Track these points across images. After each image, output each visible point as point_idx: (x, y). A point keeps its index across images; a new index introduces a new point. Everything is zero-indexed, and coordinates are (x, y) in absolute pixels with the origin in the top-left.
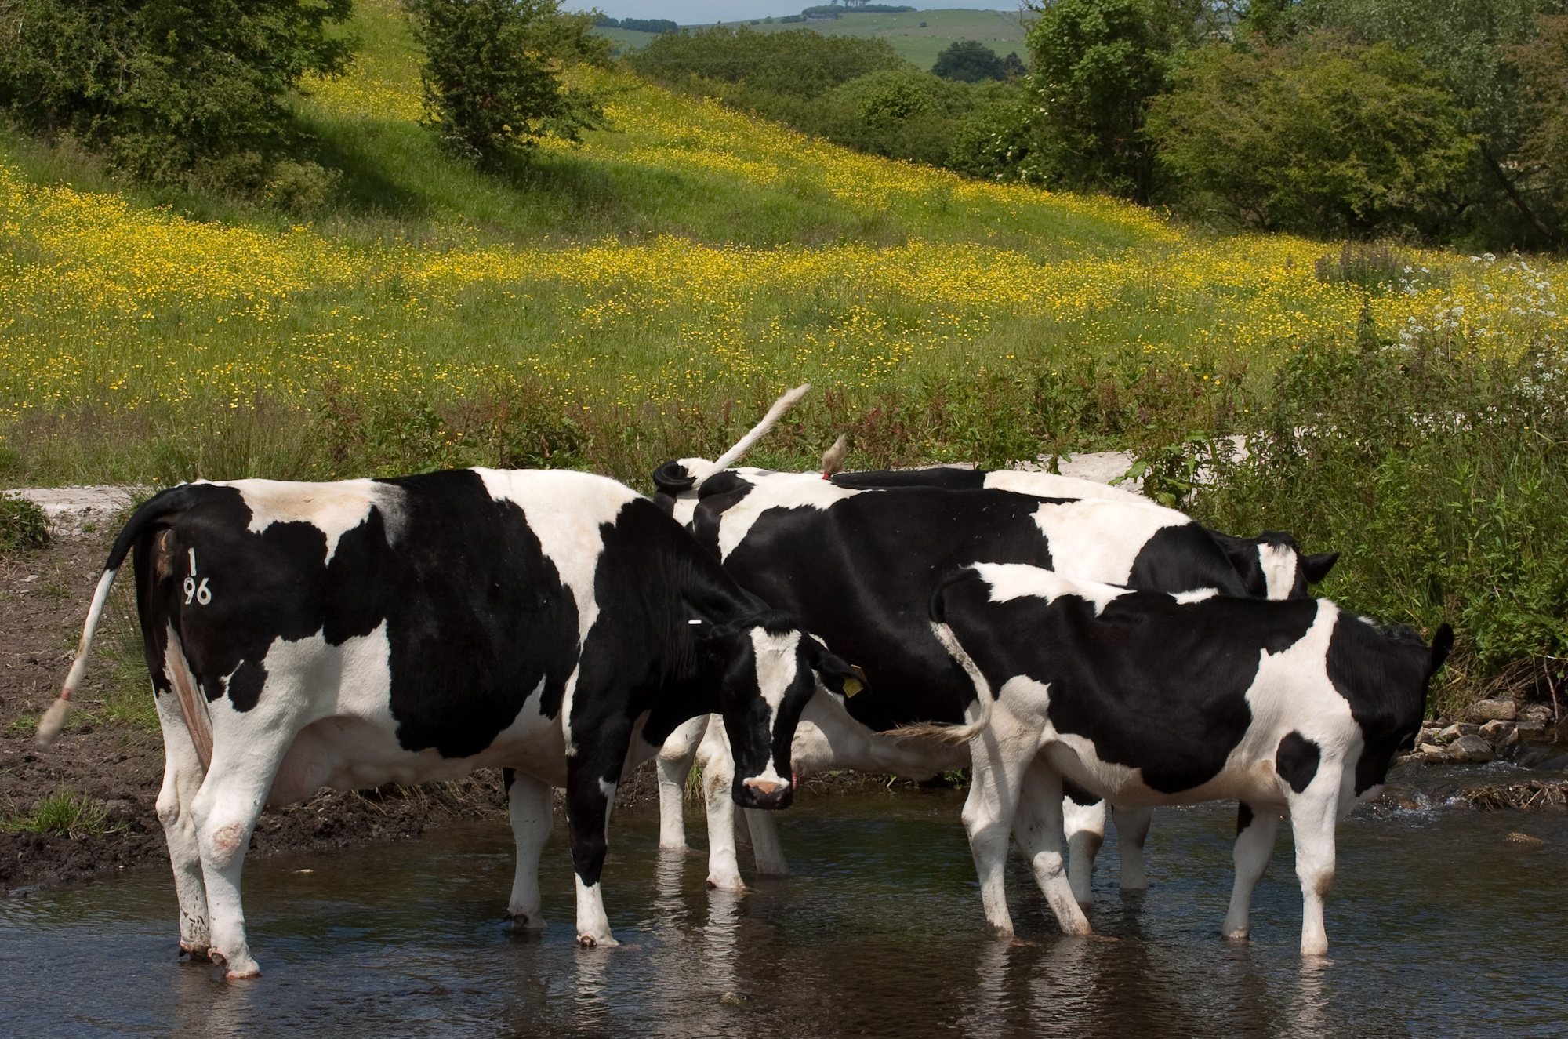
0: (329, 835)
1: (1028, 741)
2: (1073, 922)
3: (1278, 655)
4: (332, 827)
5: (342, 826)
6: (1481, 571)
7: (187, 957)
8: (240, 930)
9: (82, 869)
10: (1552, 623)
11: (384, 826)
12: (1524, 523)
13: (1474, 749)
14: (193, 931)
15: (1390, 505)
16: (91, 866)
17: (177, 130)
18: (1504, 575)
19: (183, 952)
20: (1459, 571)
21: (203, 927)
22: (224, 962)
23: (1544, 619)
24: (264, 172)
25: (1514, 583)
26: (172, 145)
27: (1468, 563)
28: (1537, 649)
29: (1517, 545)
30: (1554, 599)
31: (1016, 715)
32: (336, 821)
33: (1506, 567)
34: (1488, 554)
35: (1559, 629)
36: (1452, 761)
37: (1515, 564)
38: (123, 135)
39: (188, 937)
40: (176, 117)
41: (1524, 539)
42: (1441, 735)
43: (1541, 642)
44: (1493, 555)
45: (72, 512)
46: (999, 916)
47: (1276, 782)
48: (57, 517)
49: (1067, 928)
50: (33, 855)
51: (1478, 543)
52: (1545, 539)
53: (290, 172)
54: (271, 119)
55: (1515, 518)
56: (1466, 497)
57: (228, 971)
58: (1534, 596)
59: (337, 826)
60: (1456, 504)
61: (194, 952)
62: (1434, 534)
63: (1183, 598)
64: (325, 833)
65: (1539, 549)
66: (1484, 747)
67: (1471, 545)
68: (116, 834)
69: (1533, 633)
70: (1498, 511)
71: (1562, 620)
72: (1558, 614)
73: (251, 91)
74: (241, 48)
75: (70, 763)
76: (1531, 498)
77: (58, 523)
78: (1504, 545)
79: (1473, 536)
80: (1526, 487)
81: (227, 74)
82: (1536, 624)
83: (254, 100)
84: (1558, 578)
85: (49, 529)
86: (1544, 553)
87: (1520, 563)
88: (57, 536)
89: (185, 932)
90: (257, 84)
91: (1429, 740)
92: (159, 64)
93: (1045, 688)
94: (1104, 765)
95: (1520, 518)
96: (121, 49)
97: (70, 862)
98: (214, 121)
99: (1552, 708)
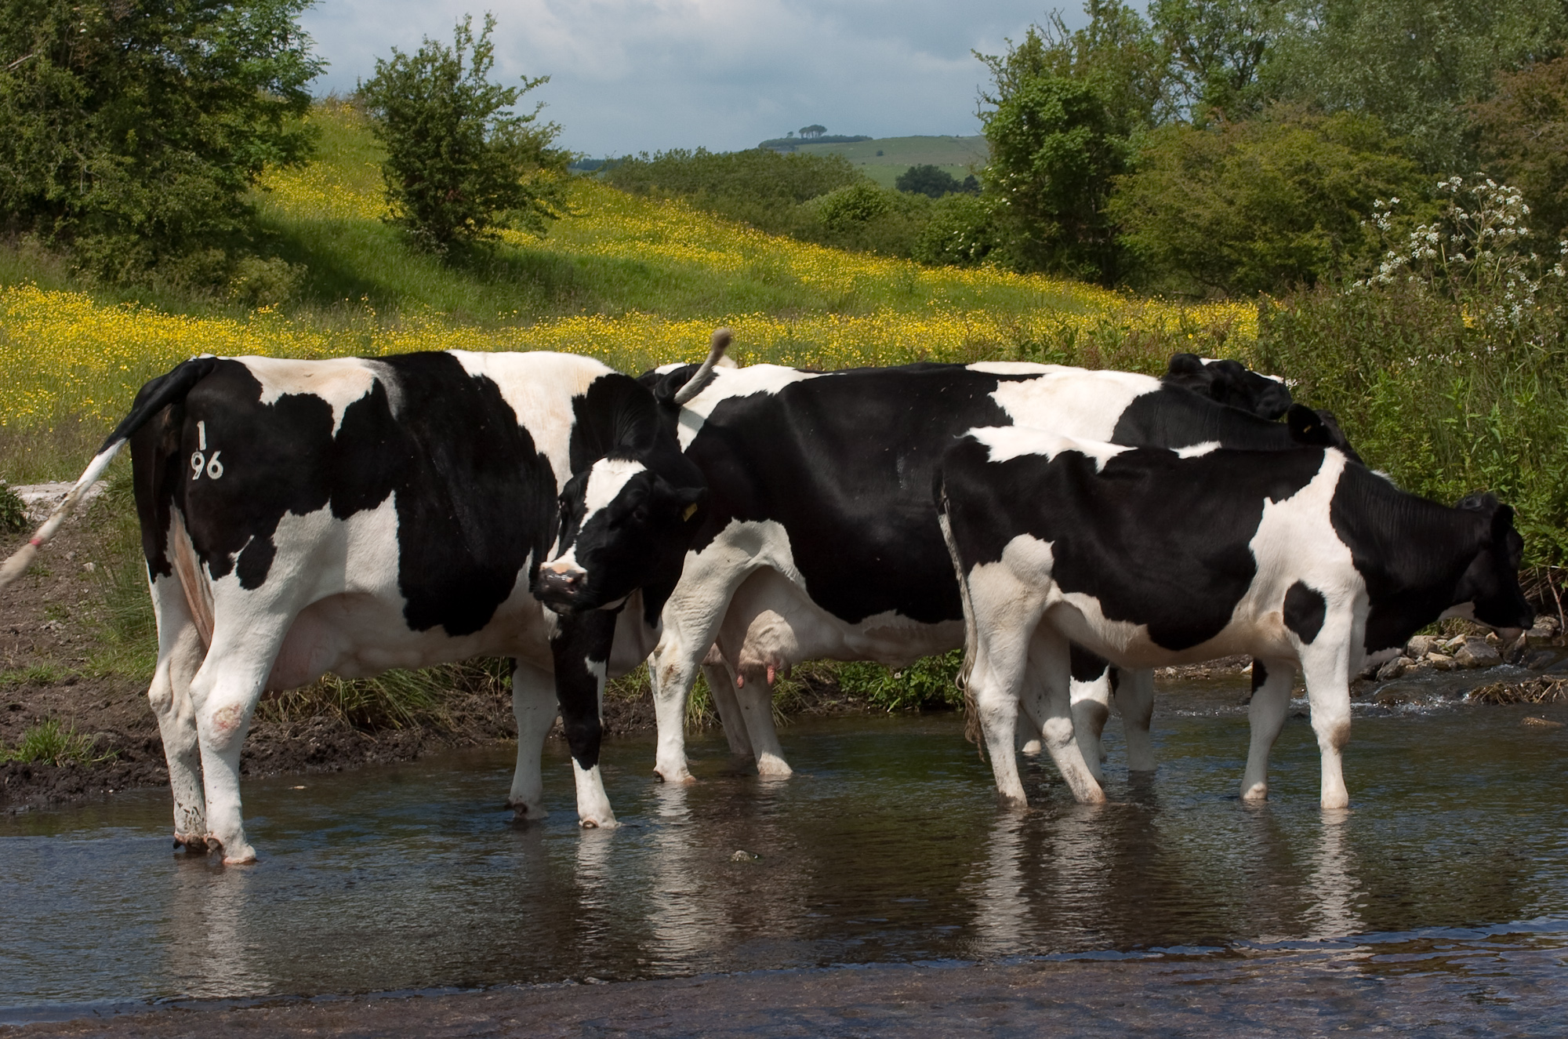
0: (321, 761)
1: (1033, 603)
2: (1085, 791)
3: (1282, 503)
4: (325, 753)
5: (335, 751)
6: (1480, 485)
7: (182, 850)
8: (237, 813)
9: (70, 792)
10: (1554, 533)
11: (378, 753)
12: (1521, 435)
13: (1482, 655)
14: (188, 822)
15: (1383, 425)
16: (80, 790)
17: (139, 230)
18: (1503, 487)
19: (177, 844)
20: (1457, 488)
21: (198, 818)
22: (220, 848)
23: (1545, 529)
24: (229, 268)
25: (1512, 496)
26: (135, 245)
27: (1466, 479)
28: (1540, 559)
29: (1514, 458)
30: (1555, 509)
31: (1019, 576)
32: (329, 746)
33: (1505, 480)
34: (1486, 467)
35: (1561, 539)
36: (1459, 667)
37: (1514, 477)
38: (86, 237)
39: (182, 828)
40: (138, 217)
41: (1522, 454)
42: (1447, 646)
43: (1543, 552)
44: (1491, 468)
45: (49, 499)
46: (1011, 785)
47: (1284, 634)
48: (34, 504)
49: (1081, 796)
50: (20, 783)
51: (1474, 459)
52: (1543, 451)
53: (254, 268)
54: (234, 216)
55: (1511, 431)
56: (1460, 413)
57: (223, 857)
58: (1534, 507)
59: (329, 751)
60: (1451, 420)
61: (189, 844)
62: (1431, 451)
63: (1185, 453)
64: (318, 757)
65: (1538, 462)
66: (1493, 653)
67: (1468, 461)
68: (105, 762)
69: (1535, 543)
70: (1494, 424)
71: (1564, 529)
72: (1560, 524)
73: (212, 188)
74: (202, 148)
75: (55, 711)
76: (1527, 410)
77: (35, 509)
78: (1502, 458)
79: (1469, 451)
80: (1521, 400)
81: (188, 173)
82: (1537, 535)
83: (216, 198)
84: (1558, 488)
85: (26, 515)
86: (1542, 465)
87: (1518, 477)
88: (34, 521)
89: (179, 823)
90: (219, 182)
91: (1435, 649)
92: (119, 164)
93: (1049, 545)
94: (1109, 623)
95: (1517, 430)
96: (81, 151)
97: (59, 786)
98: (177, 220)
99: (1559, 620)
